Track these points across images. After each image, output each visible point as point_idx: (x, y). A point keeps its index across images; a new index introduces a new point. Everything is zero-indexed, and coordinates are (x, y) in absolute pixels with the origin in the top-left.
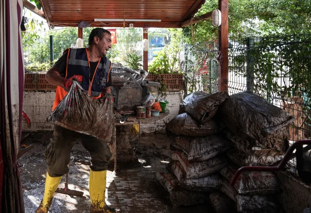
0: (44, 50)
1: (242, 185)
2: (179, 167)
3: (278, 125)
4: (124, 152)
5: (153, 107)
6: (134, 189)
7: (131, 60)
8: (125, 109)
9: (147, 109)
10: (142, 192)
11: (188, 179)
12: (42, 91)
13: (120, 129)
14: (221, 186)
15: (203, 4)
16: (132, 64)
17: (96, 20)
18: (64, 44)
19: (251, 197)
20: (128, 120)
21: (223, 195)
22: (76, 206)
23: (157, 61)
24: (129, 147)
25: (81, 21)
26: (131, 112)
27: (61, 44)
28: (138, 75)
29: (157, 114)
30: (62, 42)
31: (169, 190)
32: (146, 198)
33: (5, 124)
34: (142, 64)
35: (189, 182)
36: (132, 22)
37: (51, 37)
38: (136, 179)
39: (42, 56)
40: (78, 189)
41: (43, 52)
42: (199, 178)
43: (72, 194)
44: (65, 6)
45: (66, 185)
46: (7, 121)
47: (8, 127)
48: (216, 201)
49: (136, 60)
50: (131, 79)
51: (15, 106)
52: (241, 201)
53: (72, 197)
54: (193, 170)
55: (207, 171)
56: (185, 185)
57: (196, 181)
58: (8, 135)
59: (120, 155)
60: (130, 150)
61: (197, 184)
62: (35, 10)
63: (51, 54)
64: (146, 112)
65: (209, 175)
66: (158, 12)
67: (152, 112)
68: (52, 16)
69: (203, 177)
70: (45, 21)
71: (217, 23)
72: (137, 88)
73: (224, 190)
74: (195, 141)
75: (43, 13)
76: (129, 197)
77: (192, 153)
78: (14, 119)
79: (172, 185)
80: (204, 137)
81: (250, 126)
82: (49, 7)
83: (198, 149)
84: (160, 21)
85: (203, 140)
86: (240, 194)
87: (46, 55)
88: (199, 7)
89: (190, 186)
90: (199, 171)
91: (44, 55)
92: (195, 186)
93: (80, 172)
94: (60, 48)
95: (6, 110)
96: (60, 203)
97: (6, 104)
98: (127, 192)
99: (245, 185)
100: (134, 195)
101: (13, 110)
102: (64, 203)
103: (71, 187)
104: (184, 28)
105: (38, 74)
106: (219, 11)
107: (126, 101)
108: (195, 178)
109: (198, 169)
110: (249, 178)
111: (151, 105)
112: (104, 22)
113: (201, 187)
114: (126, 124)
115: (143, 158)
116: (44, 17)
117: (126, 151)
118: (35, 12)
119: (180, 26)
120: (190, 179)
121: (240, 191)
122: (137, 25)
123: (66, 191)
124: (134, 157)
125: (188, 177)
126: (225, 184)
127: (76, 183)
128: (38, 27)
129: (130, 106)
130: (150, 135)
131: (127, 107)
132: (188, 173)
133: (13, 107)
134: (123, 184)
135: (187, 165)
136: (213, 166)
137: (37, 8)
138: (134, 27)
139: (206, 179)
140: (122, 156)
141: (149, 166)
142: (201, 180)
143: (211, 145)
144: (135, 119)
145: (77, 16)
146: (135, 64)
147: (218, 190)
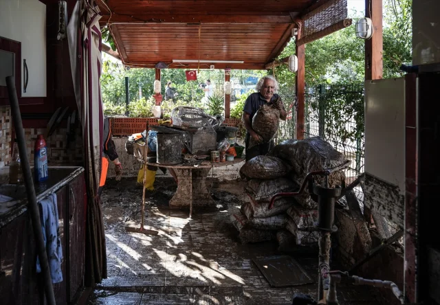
0: (119, 88)
1: (301, 221)
2: (250, 208)
3: (336, 167)
4: (200, 197)
5: (228, 152)
6: (207, 229)
7: (212, 104)
8: (199, 153)
9: (221, 154)
10: (215, 232)
11: (256, 218)
12: (117, 136)
13: (196, 174)
14: (286, 224)
15: (289, 42)
16: (213, 108)
17: (174, 61)
18: (142, 81)
19: (311, 232)
20: (202, 163)
21: (288, 232)
22: (151, 242)
23: (240, 105)
24: (206, 191)
25: (159, 62)
26: (205, 157)
27: (138, 81)
28: (214, 120)
29: (231, 159)
30: (139, 79)
31: (240, 229)
32: (218, 237)
33: (88, 162)
34: (224, 107)
35: (257, 221)
36: (213, 64)
37: (127, 78)
38: (211, 222)
39: (116, 96)
40: (153, 229)
41: (116, 91)
42: (266, 217)
43: (147, 233)
44: (141, 47)
45: (142, 226)
46: (90, 160)
47: (90, 165)
48: (281, 237)
49: (217, 104)
50: (206, 125)
51: (96, 147)
52: (300, 236)
53: (148, 236)
54: (260, 210)
55: (274, 210)
56: (253, 224)
57: (264, 220)
58: (91, 171)
59: (197, 199)
60: (206, 195)
61: (264, 223)
62: (109, 52)
63: (127, 93)
64: (220, 157)
65: (276, 214)
66: (240, 53)
67: (226, 156)
68: (128, 57)
69: (270, 216)
70: (120, 62)
71: (293, 68)
72: (211, 133)
73: (288, 227)
74: (263, 184)
75: (118, 54)
76: (202, 236)
77: (260, 194)
78: (95, 158)
79: (242, 224)
80: (273, 179)
81: (310, 167)
82: (124, 48)
83: (266, 190)
84: (243, 62)
85: (271, 182)
86: (299, 229)
87: (121, 94)
88: (281, 49)
89: (258, 224)
90: (266, 210)
91: (118, 94)
92: (262, 225)
93: (155, 216)
94: (137, 86)
95: (89, 151)
96: (136, 240)
97: (89, 146)
98: (201, 232)
99: (304, 222)
100: (207, 234)
101: (95, 151)
102: (140, 240)
103: (147, 227)
104: (268, 70)
105: (113, 118)
106: (296, 57)
107: (201, 145)
108: (262, 217)
109: (265, 208)
110: (309, 215)
111: (226, 150)
112: (183, 63)
113: (268, 226)
114: (200, 167)
115: (220, 203)
116: (119, 57)
117: (202, 195)
118: (109, 54)
119: (264, 68)
120: (258, 217)
121: (298, 226)
122: (218, 66)
123: (142, 231)
124: (211, 202)
125: (255, 216)
126: (289, 222)
127: (151, 225)
128: (112, 68)
129: (204, 150)
130: (231, 182)
131: (202, 152)
132: (255, 212)
133: (94, 148)
134: (198, 226)
135: (255, 205)
136: (279, 206)
137: (111, 49)
138: (215, 68)
139: (273, 218)
140: (198, 201)
141: (226, 211)
142: (268, 220)
143: (278, 187)
144: (208, 163)
145: (154, 57)
146: (216, 108)
147: (283, 229)
